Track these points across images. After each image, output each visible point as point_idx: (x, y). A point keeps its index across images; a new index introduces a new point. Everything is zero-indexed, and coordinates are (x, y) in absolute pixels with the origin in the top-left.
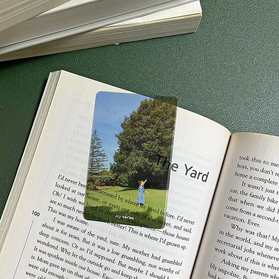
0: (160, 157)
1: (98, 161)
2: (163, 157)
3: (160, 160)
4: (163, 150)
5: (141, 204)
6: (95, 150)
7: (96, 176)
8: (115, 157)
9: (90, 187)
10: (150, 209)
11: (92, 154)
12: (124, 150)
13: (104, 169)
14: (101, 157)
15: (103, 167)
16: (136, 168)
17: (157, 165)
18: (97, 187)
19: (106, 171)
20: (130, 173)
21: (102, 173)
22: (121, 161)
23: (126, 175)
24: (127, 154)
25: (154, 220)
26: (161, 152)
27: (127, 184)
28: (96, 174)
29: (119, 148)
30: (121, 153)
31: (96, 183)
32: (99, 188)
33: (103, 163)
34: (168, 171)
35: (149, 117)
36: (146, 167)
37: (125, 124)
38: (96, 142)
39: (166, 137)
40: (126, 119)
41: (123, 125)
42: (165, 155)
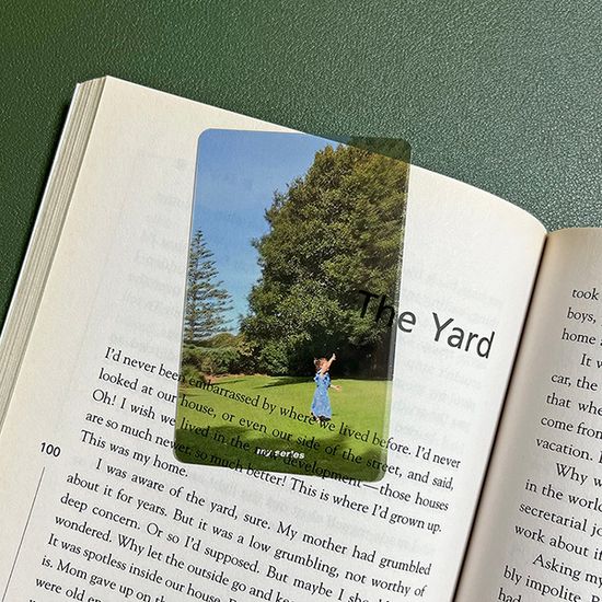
0: (368, 295)
1: (208, 310)
2: (377, 297)
3: (369, 305)
4: (377, 277)
5: (322, 419)
6: (199, 282)
7: (204, 350)
8: (253, 299)
9: (188, 378)
10: (345, 432)
11: (192, 293)
12: (275, 279)
13: (224, 330)
14: (215, 300)
15: (222, 326)
16: (308, 327)
17: (362, 316)
18: (207, 378)
19: (230, 336)
20: (293, 339)
21: (219, 341)
22: (268, 309)
23: (282, 345)
24: (282, 291)
25: (358, 460)
26: (371, 284)
27: (284, 369)
28: (204, 344)
29: (260, 276)
30: (267, 289)
31: (203, 367)
32: (213, 379)
33: (221, 314)
34: (390, 332)
35: (337, 193)
36: (332, 322)
37: (276, 213)
38: (201, 261)
39: (383, 244)
40: (277, 200)
41: (270, 216)
42: (382, 289)
